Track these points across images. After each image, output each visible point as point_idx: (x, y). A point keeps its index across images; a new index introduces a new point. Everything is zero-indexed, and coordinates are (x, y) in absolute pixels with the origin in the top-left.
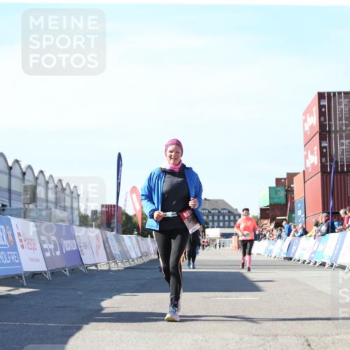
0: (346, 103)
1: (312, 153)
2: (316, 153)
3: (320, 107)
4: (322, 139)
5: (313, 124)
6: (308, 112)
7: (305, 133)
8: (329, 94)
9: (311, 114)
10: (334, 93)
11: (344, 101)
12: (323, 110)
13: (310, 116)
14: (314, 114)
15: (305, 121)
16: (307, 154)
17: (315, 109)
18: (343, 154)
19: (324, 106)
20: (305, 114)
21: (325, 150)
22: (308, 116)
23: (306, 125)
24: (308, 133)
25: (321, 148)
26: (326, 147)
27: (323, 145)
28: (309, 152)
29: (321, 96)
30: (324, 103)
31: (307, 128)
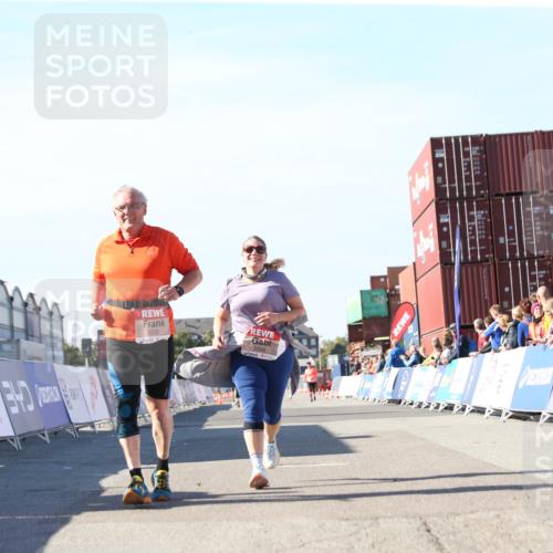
0: (475, 153)
1: (426, 235)
2: (431, 234)
3: (435, 161)
4: (440, 210)
5: (425, 189)
6: (416, 170)
7: (413, 203)
8: (448, 139)
9: (422, 174)
10: (456, 138)
11: (473, 151)
12: (440, 165)
13: (420, 177)
14: (427, 172)
15: (413, 184)
16: (418, 235)
17: (428, 165)
18: (474, 234)
19: (441, 160)
20: (411, 173)
21: (445, 229)
22: (417, 175)
23: (414, 190)
24: (419, 203)
25: (440, 226)
26: (446, 224)
27: (442, 221)
28: (421, 233)
29: (436, 143)
30: (441, 154)
31: (416, 195)
